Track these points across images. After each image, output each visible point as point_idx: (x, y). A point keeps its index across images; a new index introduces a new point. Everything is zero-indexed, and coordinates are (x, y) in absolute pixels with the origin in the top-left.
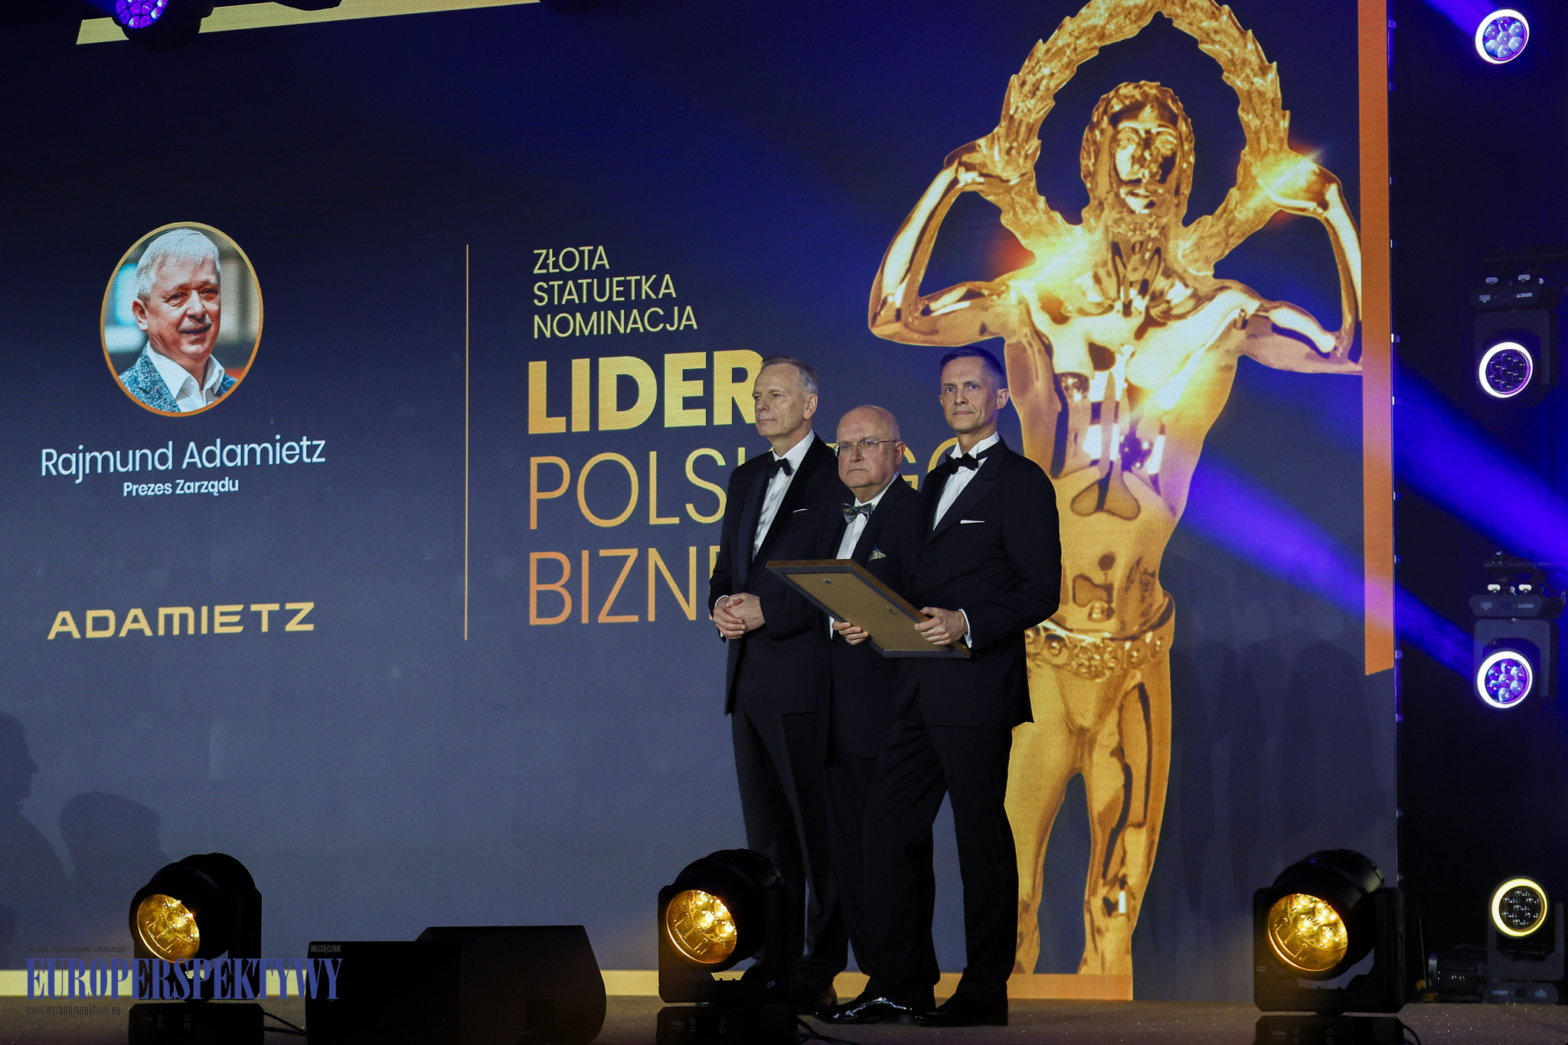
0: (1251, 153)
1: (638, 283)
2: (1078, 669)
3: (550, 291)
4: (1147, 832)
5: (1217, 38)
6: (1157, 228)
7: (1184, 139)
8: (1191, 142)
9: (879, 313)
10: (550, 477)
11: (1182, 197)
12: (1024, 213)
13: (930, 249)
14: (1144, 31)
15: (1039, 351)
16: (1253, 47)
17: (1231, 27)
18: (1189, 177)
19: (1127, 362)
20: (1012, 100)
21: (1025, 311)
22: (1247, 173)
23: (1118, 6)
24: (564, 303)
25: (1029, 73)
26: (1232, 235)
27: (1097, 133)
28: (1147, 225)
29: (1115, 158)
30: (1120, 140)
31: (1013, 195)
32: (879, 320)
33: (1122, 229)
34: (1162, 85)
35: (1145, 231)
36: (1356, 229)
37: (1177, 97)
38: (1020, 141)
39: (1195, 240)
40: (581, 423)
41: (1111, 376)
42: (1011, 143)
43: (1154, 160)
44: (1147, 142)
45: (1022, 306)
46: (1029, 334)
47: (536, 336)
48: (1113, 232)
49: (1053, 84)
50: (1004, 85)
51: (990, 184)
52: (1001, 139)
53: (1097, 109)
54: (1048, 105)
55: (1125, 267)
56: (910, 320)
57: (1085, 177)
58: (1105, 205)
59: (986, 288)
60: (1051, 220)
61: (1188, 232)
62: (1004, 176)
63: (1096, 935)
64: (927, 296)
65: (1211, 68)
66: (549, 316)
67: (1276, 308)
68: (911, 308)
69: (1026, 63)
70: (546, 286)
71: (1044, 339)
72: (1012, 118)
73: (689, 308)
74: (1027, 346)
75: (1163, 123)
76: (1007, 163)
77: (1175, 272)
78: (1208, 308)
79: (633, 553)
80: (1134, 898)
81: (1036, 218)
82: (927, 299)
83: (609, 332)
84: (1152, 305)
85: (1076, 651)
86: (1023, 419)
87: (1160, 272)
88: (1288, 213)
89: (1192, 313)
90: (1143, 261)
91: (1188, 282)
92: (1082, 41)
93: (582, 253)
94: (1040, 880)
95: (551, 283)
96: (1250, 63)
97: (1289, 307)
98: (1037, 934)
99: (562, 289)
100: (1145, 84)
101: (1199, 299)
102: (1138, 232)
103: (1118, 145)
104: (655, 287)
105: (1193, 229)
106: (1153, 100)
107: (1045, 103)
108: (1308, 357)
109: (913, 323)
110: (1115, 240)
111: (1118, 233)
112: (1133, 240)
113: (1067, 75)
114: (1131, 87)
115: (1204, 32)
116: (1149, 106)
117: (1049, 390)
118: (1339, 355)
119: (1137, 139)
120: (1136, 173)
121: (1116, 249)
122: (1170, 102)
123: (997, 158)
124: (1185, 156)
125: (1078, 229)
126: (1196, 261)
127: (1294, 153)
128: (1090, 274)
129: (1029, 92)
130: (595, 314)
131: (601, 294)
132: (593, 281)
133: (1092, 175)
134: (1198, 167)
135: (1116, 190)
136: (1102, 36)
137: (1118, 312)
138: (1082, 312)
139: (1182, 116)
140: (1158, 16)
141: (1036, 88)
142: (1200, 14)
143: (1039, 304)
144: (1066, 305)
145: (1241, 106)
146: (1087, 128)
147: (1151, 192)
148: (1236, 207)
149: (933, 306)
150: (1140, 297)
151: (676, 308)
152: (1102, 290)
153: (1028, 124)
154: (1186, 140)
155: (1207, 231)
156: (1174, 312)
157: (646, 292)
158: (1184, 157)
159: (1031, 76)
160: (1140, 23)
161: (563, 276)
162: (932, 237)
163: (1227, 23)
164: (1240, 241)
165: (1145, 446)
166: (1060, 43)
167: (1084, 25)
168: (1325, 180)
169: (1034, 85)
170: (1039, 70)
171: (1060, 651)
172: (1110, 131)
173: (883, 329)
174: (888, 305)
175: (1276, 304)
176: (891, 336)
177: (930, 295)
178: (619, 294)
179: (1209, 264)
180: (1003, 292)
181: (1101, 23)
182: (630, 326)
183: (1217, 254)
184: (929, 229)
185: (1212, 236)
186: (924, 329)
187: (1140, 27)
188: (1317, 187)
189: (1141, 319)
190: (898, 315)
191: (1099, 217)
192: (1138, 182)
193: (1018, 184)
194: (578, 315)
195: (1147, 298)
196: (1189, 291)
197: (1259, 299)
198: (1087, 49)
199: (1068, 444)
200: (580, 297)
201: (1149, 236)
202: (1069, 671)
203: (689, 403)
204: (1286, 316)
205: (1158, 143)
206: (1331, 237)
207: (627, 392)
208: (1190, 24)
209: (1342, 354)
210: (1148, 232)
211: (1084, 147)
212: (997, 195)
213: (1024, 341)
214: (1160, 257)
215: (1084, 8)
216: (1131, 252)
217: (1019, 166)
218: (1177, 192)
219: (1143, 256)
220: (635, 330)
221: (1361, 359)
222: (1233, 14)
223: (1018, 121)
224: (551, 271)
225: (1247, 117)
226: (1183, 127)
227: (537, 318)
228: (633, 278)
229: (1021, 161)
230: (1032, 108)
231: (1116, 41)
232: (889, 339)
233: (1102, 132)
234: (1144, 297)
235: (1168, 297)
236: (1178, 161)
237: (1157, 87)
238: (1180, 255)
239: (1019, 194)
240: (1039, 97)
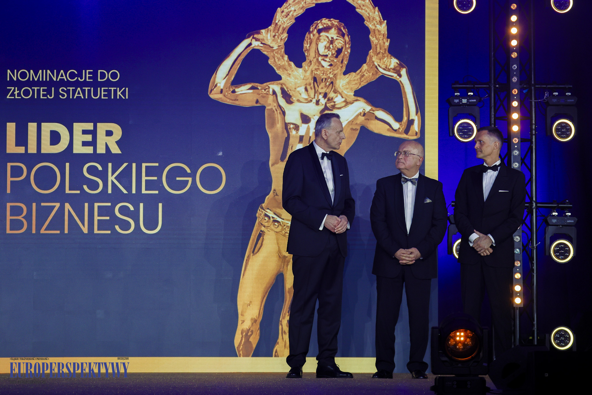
0: (373, 52)
2: (285, 234)
5: (364, 8)
6: (332, 74)
7: (347, 42)
8: (349, 44)
9: (213, 89)
11: (344, 64)
12: (279, 60)
13: (237, 68)
15: (280, 113)
16: (378, 13)
17: (370, 5)
18: (347, 57)
19: (315, 122)
20: (277, 17)
21: (275, 97)
22: (371, 59)
25: (285, 8)
26: (363, 81)
27: (312, 35)
28: (328, 72)
29: (318, 46)
30: (321, 39)
31: (274, 52)
32: (213, 92)
33: (318, 72)
35: (327, 75)
36: (411, 86)
37: (345, 27)
38: (279, 33)
39: (348, 81)
41: (309, 126)
42: (275, 33)
43: (334, 49)
44: (332, 42)
45: (274, 95)
46: (276, 106)
48: (314, 73)
49: (295, 14)
51: (265, 48)
52: (271, 31)
53: (312, 26)
54: (292, 21)
55: (318, 87)
56: (226, 94)
57: (305, 51)
58: (312, 62)
59: (260, 86)
60: (289, 65)
61: (345, 77)
62: (271, 45)
63: (283, 334)
65: (360, 19)
68: (227, 89)
69: (285, 4)
71: (282, 109)
72: (276, 24)
74: (275, 111)
75: (339, 36)
76: (273, 40)
77: (338, 91)
78: (350, 107)
81: (283, 63)
82: (235, 87)
84: (328, 102)
85: (285, 227)
86: (271, 138)
87: (332, 90)
88: (385, 77)
89: (344, 107)
91: (343, 96)
94: (262, 311)
96: (376, 19)
97: (383, 111)
98: (259, 332)
100: (333, 20)
101: (347, 103)
102: (325, 75)
103: (320, 41)
105: (347, 76)
106: (335, 26)
107: (291, 21)
108: (388, 130)
109: (228, 95)
110: (315, 76)
111: (317, 74)
112: (323, 77)
113: (301, 12)
115: (359, 5)
116: (334, 28)
117: (283, 128)
118: (400, 131)
119: (328, 40)
120: (326, 53)
121: (315, 79)
122: (342, 28)
123: (269, 38)
125: (300, 70)
126: (347, 89)
127: (390, 55)
128: (304, 87)
129: (285, 15)
133: (308, 50)
134: (351, 55)
135: (317, 58)
137: (314, 103)
138: (299, 101)
139: (347, 34)
143: (282, 96)
144: (292, 97)
145: (371, 34)
146: (308, 33)
147: (331, 61)
148: (365, 71)
149: (237, 90)
150: (323, 99)
152: (308, 94)
153: (283, 27)
154: (348, 43)
155: (352, 78)
156: (336, 106)
158: (346, 49)
159: (286, 9)
162: (239, 64)
163: (368, 3)
164: (366, 84)
168: (401, 66)
169: (287, 13)
170: (289, 8)
171: (278, 227)
172: (317, 35)
173: (215, 95)
174: (217, 87)
175: (378, 109)
176: (217, 99)
179: (352, 91)
180: (267, 89)
183: (356, 87)
184: (238, 60)
185: (354, 80)
186: (233, 98)
188: (398, 68)
189: (323, 107)
190: (222, 91)
191: (310, 66)
192: (326, 56)
193: (277, 49)
195: (326, 99)
196: (343, 99)
197: (371, 106)
198: (310, 3)
199: (289, 149)
201: (329, 76)
202: (281, 234)
204: (381, 114)
205: (336, 43)
206: (402, 88)
208: (353, 1)
209: (401, 131)
210: (329, 75)
211: (306, 40)
212: (267, 52)
213: (274, 109)
214: (333, 85)
216: (321, 81)
218: (342, 62)
219: (326, 84)
223: (279, 25)
225: (372, 38)
226: (347, 38)
229: (279, 41)
230: (285, 21)
232: (217, 100)
233: (314, 35)
234: (325, 99)
235: (335, 101)
236: (343, 51)
237: (338, 22)
238: (341, 85)
239: (277, 53)
240: (289, 18)
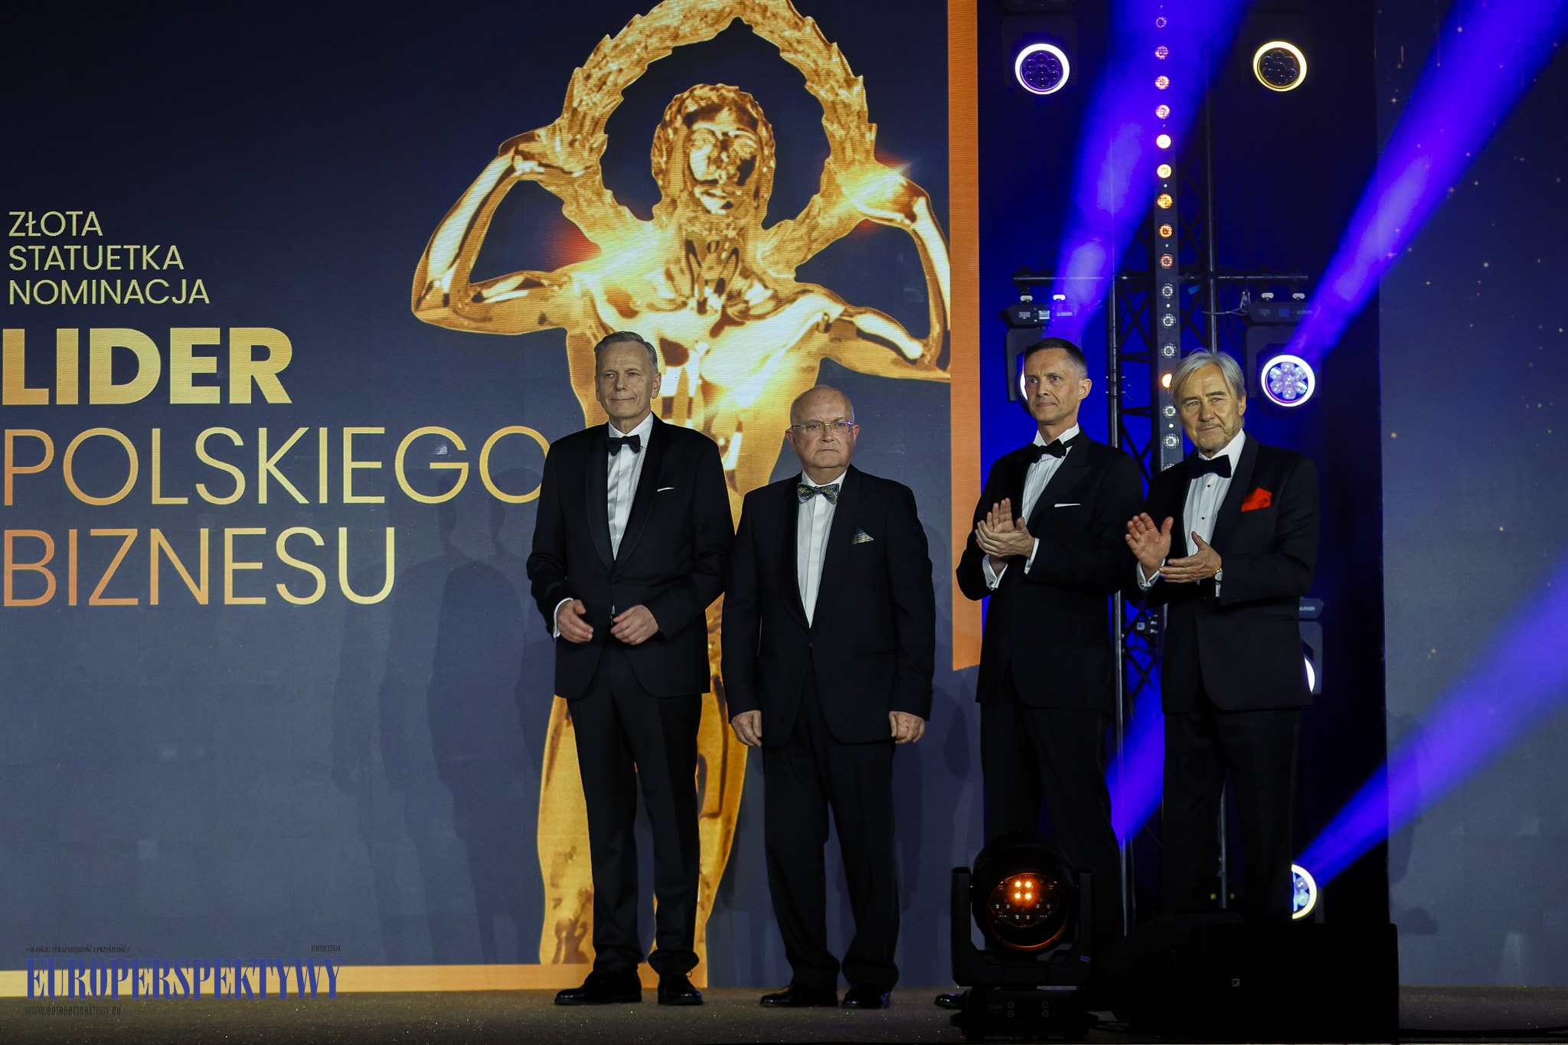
0: (836, 161)
1: (138, 254)
3: (29, 256)
4: (723, 819)
5: (800, 48)
6: (734, 229)
7: (764, 143)
8: (771, 147)
9: (424, 297)
10: (28, 451)
11: (762, 200)
12: (589, 205)
13: (483, 236)
14: (721, 35)
16: (838, 59)
17: (815, 38)
18: (769, 181)
19: (701, 360)
20: (575, 92)
21: (589, 303)
22: (831, 181)
23: (694, 9)
24: (46, 268)
25: (594, 67)
26: (815, 240)
27: (670, 131)
28: (723, 226)
29: (689, 157)
30: (695, 140)
31: (576, 186)
32: (424, 304)
33: (696, 228)
34: (741, 89)
35: (721, 231)
36: (945, 243)
37: (757, 102)
38: (585, 134)
39: (776, 243)
40: (67, 394)
41: (684, 372)
42: (574, 136)
43: (732, 163)
44: (724, 144)
45: (586, 298)
46: (594, 326)
47: (12, 302)
48: (686, 230)
49: (621, 80)
50: (567, 77)
51: (550, 175)
52: (563, 130)
53: (670, 108)
54: (615, 100)
55: (700, 265)
56: (460, 306)
57: (656, 174)
58: (678, 203)
59: (546, 278)
60: (619, 214)
61: (768, 234)
62: (566, 168)
64: (479, 283)
65: (794, 77)
66: (28, 282)
67: (861, 313)
68: (461, 294)
69: (592, 56)
70: (24, 250)
72: (575, 111)
73: (199, 282)
74: (592, 338)
75: (742, 127)
76: (570, 154)
77: (754, 273)
78: (789, 310)
79: (132, 534)
80: (709, 887)
81: (602, 211)
82: (480, 286)
83: (103, 302)
84: (729, 304)
86: (587, 411)
87: (738, 272)
88: (875, 223)
89: (772, 314)
90: (719, 258)
91: (768, 284)
92: (654, 41)
95: (30, 247)
96: (835, 75)
97: (875, 313)
99: (44, 255)
100: (722, 87)
101: (780, 302)
102: (714, 232)
103: (693, 145)
104: (159, 258)
105: (774, 232)
106: (731, 103)
109: (463, 308)
110: (689, 239)
111: (693, 231)
112: (709, 240)
113: (637, 73)
114: (707, 88)
115: (787, 41)
116: (726, 109)
118: (926, 362)
119: (713, 140)
120: (712, 174)
121: (689, 247)
122: (749, 106)
123: (558, 149)
124: (764, 159)
125: (649, 224)
126: (777, 263)
127: (881, 165)
128: (663, 270)
129: (595, 86)
130: (85, 283)
131: (93, 261)
132: (82, 248)
133: (664, 173)
134: (779, 173)
135: (690, 189)
136: (676, 37)
137: (692, 309)
138: (652, 307)
139: (762, 120)
140: (737, 22)
141: (602, 83)
142: (782, 24)
143: (606, 297)
144: (635, 299)
145: (825, 116)
146: (659, 126)
147: (729, 194)
148: (819, 214)
149: (486, 293)
150: (716, 295)
151: (184, 282)
152: (674, 286)
153: (593, 118)
154: (766, 144)
155: (788, 236)
156: (752, 312)
157: (148, 262)
158: (764, 161)
159: (597, 69)
160: (717, 27)
161: (48, 242)
162: (485, 224)
163: (811, 34)
164: (824, 247)
165: (721, 442)
166: (629, 40)
167: (657, 25)
168: (914, 193)
169: (600, 79)
170: (605, 66)
172: (684, 131)
173: (429, 313)
174: (434, 289)
175: (862, 309)
176: (437, 321)
177: (482, 282)
178: (114, 263)
179: (790, 267)
180: (565, 283)
181: (676, 24)
182: (128, 296)
183: (799, 258)
184: (481, 215)
185: (793, 240)
186: (474, 316)
187: (716, 30)
188: (905, 199)
189: (717, 317)
190: (446, 300)
191: (672, 214)
192: (714, 183)
193: (581, 176)
194: (64, 283)
195: (724, 297)
196: (769, 293)
197: (843, 304)
198: (660, 48)
200: (67, 263)
201: (726, 236)
203: (199, 380)
204: (871, 322)
205: (736, 145)
206: (919, 249)
207: (125, 365)
208: (772, 32)
209: (929, 362)
211: (655, 145)
212: (558, 185)
213: (588, 333)
214: (737, 258)
215: (656, 7)
216: (706, 251)
217: (583, 158)
218: (757, 195)
219: (719, 255)
220: (134, 302)
221: (949, 367)
222: (816, 26)
223: (582, 114)
224: (31, 234)
225: (831, 127)
226: (763, 132)
227: (13, 283)
228: (132, 248)
229: (586, 154)
230: (598, 102)
231: (690, 43)
232: (436, 324)
233: (676, 131)
234: (720, 296)
235: (746, 297)
236: (757, 164)
237: (735, 91)
238: (759, 257)
239: (583, 186)
240: (606, 91)
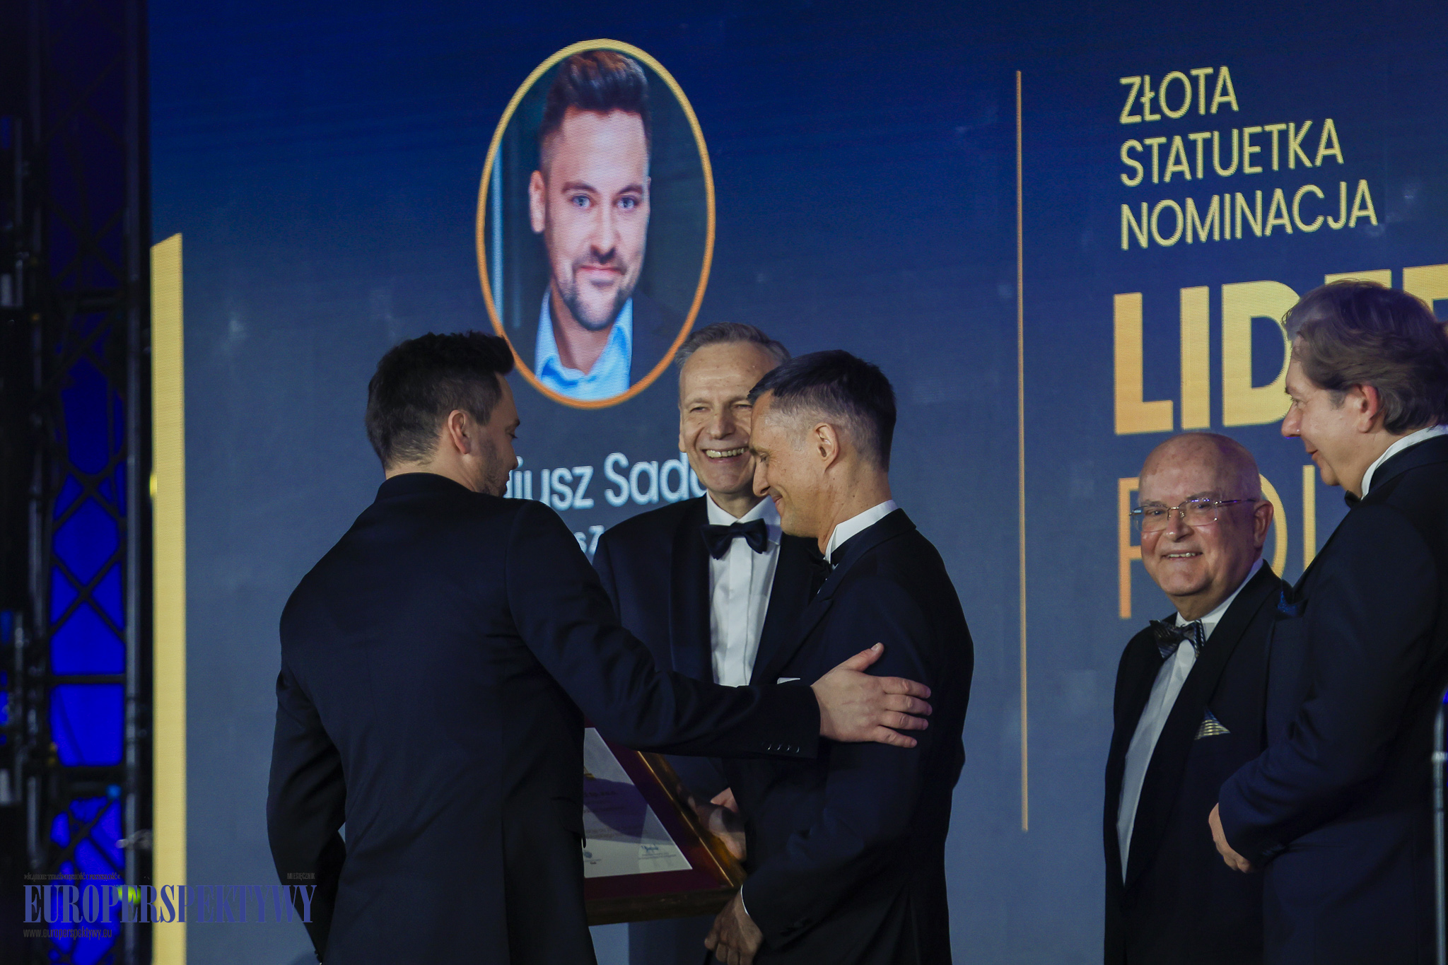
1: (1283, 135)
3: (1145, 157)
24: (1167, 179)
40: (1196, 411)
47: (1125, 247)
66: (1145, 206)
70: (1139, 148)
73: (1363, 185)
83: (1239, 235)
93: (1194, 81)
99: (1165, 150)
104: (1310, 145)
131: (1225, 164)
132: (1212, 136)
151: (1343, 186)
157: (1298, 160)
161: (1166, 128)
178: (1254, 159)
182: (1272, 221)
194: (1190, 203)
200: (1193, 167)
207: (1268, 350)
220: (1279, 229)
224: (1149, 117)
227: (1126, 210)
228: (1274, 129)
